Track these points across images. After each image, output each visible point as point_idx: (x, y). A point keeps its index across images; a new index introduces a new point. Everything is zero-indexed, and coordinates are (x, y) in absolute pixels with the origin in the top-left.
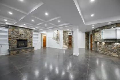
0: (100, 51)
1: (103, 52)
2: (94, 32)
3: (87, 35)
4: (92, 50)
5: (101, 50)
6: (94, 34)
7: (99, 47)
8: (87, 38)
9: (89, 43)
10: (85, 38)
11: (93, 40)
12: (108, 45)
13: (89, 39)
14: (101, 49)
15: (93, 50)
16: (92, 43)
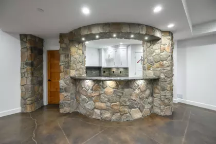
0: (98, 112)
1: (107, 115)
2: (66, 41)
3: (32, 49)
4: (61, 111)
5: (101, 109)
6: (66, 50)
7: (90, 97)
8: (32, 65)
9: (41, 83)
10: (24, 63)
11: (66, 73)
12: (123, 88)
13: (42, 68)
14: (103, 105)
15: (65, 109)
16: (62, 83)
